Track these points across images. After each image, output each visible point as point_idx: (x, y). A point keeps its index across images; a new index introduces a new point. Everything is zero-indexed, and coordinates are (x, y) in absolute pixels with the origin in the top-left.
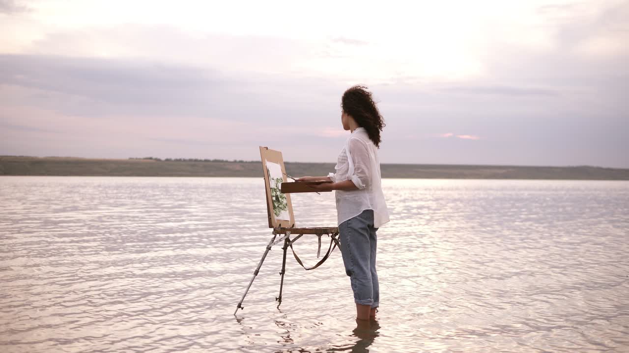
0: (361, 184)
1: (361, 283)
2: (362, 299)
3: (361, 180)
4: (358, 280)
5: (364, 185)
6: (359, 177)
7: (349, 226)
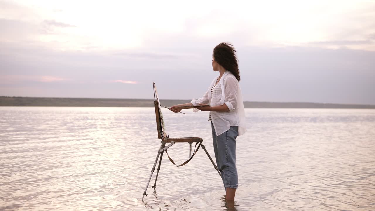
0: (233, 108)
1: (232, 174)
2: (233, 185)
3: (233, 105)
4: (231, 172)
5: (234, 109)
6: (232, 103)
7: (228, 135)
